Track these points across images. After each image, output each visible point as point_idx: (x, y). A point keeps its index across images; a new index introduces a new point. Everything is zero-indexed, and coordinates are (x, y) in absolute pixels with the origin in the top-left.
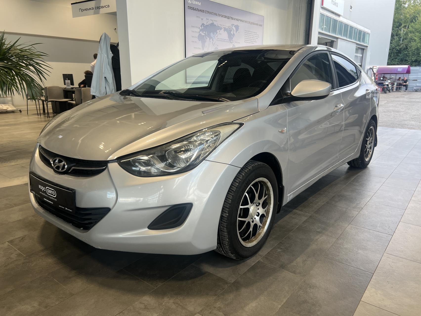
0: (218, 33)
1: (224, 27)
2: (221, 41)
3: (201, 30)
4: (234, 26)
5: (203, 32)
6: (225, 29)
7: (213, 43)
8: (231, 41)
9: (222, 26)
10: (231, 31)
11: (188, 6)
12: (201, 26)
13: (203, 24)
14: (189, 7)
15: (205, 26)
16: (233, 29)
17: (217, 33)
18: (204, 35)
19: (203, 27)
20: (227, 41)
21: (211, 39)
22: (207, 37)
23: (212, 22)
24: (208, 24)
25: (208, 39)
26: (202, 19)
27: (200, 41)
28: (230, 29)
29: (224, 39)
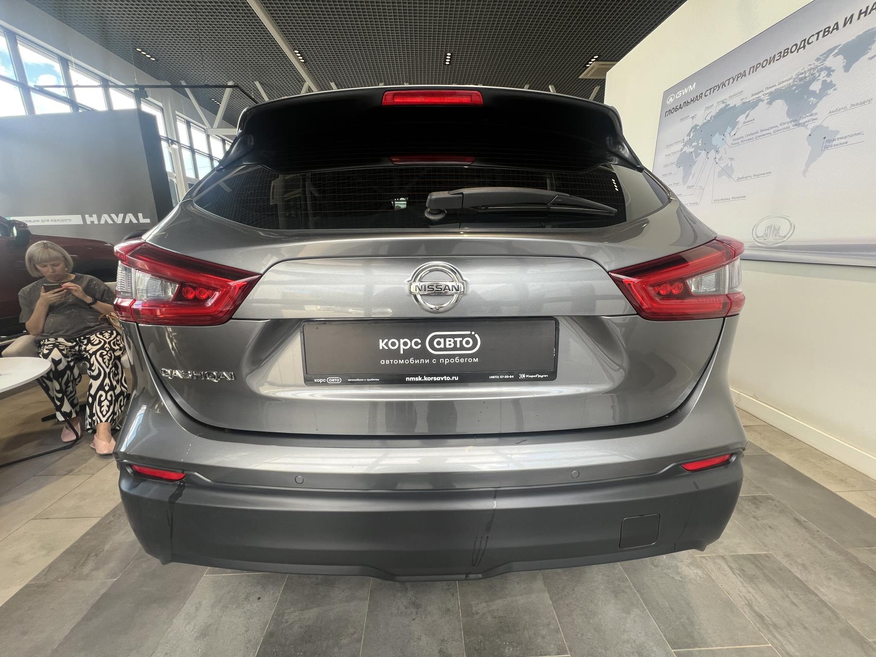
1: (773, 89)
2: (751, 139)
4: (836, 51)
5: (691, 145)
6: (774, 96)
7: (717, 160)
8: (802, 121)
9: (761, 94)
10: (814, 79)
12: (689, 134)
14: (667, 113)
15: (698, 128)
16: (823, 69)
17: (734, 124)
18: (692, 150)
19: (692, 134)
20: (780, 128)
21: (712, 153)
22: (699, 152)
23: (723, 105)
24: (708, 118)
25: (703, 153)
26: (693, 118)
27: (680, 168)
28: (806, 78)
29: (763, 131)
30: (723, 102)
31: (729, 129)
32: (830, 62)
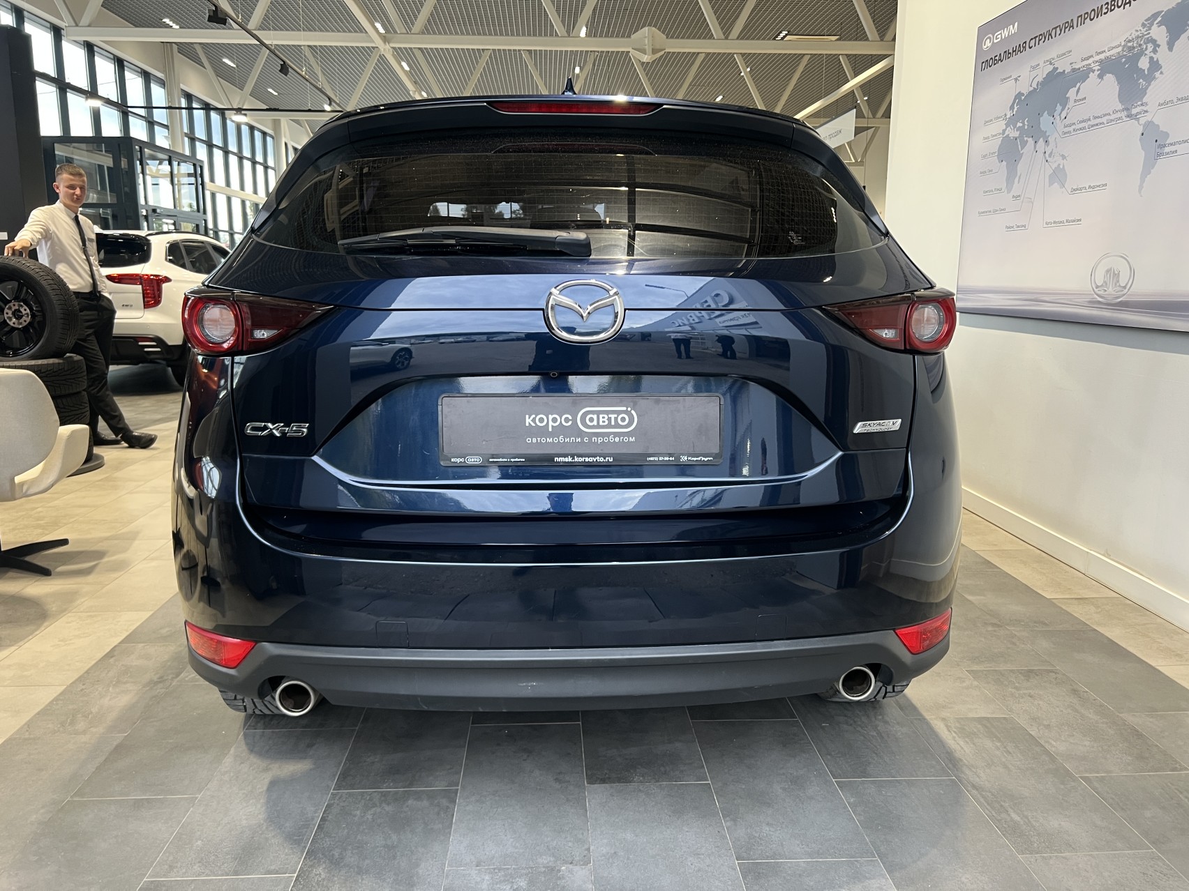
0: (1071, 104)
1: (1102, 56)
2: (1084, 128)
3: (1009, 123)
4: (1159, 19)
5: (1015, 126)
6: (1104, 68)
7: (1047, 155)
8: (1134, 111)
9: (1090, 61)
10: (1142, 53)
11: (982, 63)
12: (1013, 107)
13: (1020, 94)
14: (984, 65)
15: (1022, 98)
16: (1151, 39)
17: (1065, 103)
18: (1017, 134)
19: (1016, 109)
20: (1112, 117)
21: (1041, 143)
22: (1026, 139)
23: (1050, 68)
24: (1034, 85)
25: (1031, 141)
26: (1016, 80)
27: (1004, 163)
28: (1134, 48)
29: (1095, 118)
30: (1051, 64)
31: (1059, 108)
32: (1155, 32)
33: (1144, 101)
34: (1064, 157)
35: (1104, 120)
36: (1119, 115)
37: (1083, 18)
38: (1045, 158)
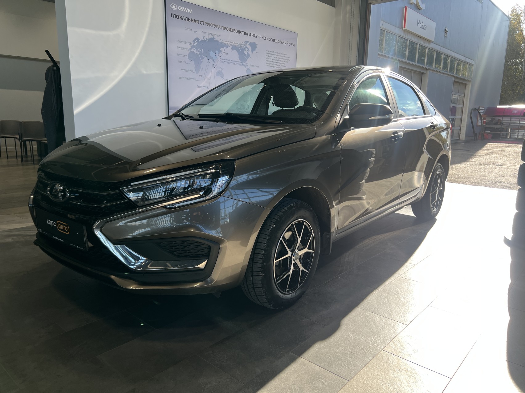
0: (222, 52)
1: (232, 44)
2: (228, 62)
3: (193, 47)
4: (248, 43)
5: (197, 50)
6: (234, 48)
9: (228, 43)
10: (244, 50)
11: (171, 14)
12: (194, 41)
13: (197, 39)
14: (173, 15)
15: (200, 41)
16: (246, 47)
17: (220, 51)
18: (198, 53)
19: (196, 43)
20: (237, 63)
21: (211, 61)
22: (203, 56)
23: (212, 37)
24: (205, 38)
25: (206, 59)
26: (195, 32)
27: (192, 61)
28: (242, 47)
29: (232, 61)
30: (212, 35)
31: (217, 52)
32: (248, 46)
33: (247, 62)
34: (221, 69)
35: (235, 62)
36: (239, 63)
37: (224, 28)
38: (214, 66)
